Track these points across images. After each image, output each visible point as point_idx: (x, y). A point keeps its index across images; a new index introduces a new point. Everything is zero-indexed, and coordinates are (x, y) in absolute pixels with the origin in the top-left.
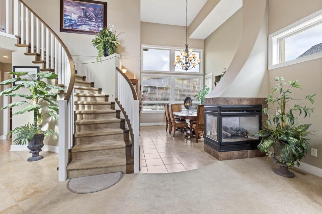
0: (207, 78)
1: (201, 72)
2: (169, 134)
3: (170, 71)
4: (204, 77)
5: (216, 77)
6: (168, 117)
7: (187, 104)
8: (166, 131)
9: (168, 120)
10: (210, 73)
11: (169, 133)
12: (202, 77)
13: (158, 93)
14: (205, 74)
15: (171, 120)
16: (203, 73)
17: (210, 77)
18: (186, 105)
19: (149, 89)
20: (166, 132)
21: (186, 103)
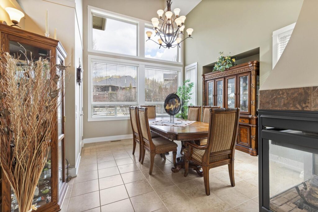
0: (189, 70)
1: (180, 61)
2: (138, 163)
3: (137, 55)
4: (184, 68)
5: (204, 67)
6: (136, 130)
7: (170, 106)
8: (133, 154)
9: (137, 136)
10: (195, 62)
11: (140, 161)
12: (182, 68)
13: (120, 93)
14: (185, 65)
15: (143, 137)
16: (182, 64)
17: (195, 68)
18: (167, 107)
19: (110, 89)
20: (132, 156)
21: (168, 105)
